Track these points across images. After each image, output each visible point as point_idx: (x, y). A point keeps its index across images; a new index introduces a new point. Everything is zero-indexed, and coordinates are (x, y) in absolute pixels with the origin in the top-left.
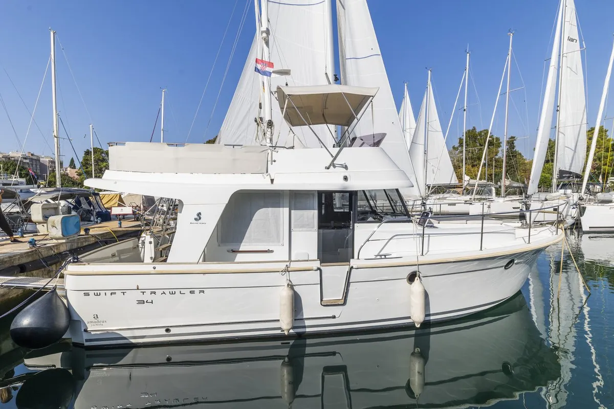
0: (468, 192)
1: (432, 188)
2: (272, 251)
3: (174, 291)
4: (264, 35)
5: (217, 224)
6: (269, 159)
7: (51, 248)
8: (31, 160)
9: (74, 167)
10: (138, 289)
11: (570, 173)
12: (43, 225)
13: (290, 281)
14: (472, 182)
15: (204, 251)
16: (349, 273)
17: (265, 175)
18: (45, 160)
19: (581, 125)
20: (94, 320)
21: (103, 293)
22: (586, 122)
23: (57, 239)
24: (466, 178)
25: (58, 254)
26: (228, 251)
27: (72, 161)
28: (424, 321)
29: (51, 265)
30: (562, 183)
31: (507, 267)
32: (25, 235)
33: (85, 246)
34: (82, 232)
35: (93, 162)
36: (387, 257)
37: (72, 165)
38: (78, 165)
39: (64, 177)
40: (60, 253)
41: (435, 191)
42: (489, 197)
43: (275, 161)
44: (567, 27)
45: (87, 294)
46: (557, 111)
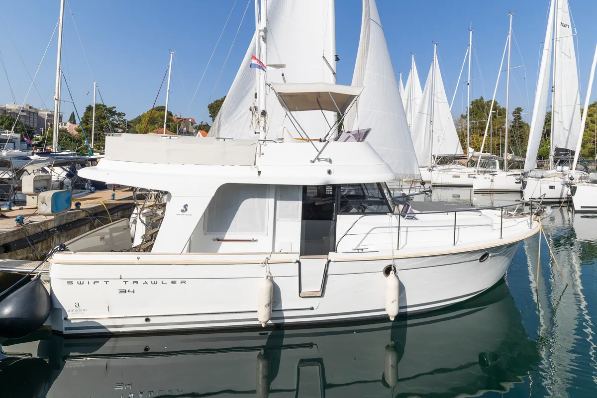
0: (473, 163)
1: (437, 158)
2: (256, 241)
3: (155, 281)
4: (262, 33)
5: (204, 213)
6: (258, 152)
7: (38, 225)
8: (30, 112)
9: (74, 123)
10: (121, 279)
11: (566, 150)
12: (33, 198)
13: (270, 273)
14: (476, 154)
15: (190, 239)
16: (327, 266)
17: (253, 167)
18: (44, 114)
19: (575, 106)
20: (75, 308)
21: (86, 282)
22: (579, 103)
23: (45, 215)
24: (471, 150)
25: (45, 231)
26: (214, 240)
27: (73, 116)
28: (399, 313)
29: (37, 243)
30: (559, 160)
31: (482, 259)
32: (13, 208)
33: (75, 221)
34: (73, 207)
35: (94, 120)
36: (364, 250)
37: (72, 120)
38: (78, 122)
39: (63, 132)
40: (47, 231)
41: (440, 161)
42: (493, 170)
43: (263, 154)
44: (560, 13)
45: (70, 283)
46: (552, 91)
